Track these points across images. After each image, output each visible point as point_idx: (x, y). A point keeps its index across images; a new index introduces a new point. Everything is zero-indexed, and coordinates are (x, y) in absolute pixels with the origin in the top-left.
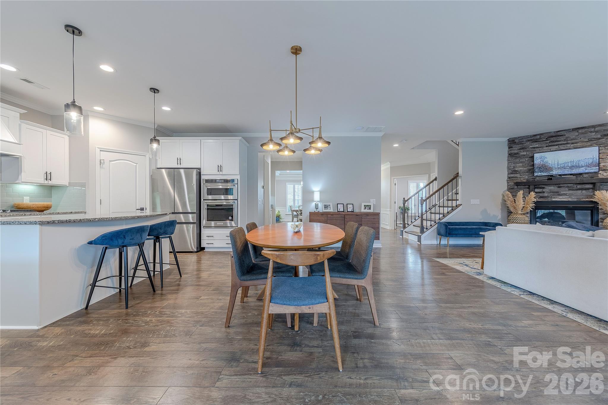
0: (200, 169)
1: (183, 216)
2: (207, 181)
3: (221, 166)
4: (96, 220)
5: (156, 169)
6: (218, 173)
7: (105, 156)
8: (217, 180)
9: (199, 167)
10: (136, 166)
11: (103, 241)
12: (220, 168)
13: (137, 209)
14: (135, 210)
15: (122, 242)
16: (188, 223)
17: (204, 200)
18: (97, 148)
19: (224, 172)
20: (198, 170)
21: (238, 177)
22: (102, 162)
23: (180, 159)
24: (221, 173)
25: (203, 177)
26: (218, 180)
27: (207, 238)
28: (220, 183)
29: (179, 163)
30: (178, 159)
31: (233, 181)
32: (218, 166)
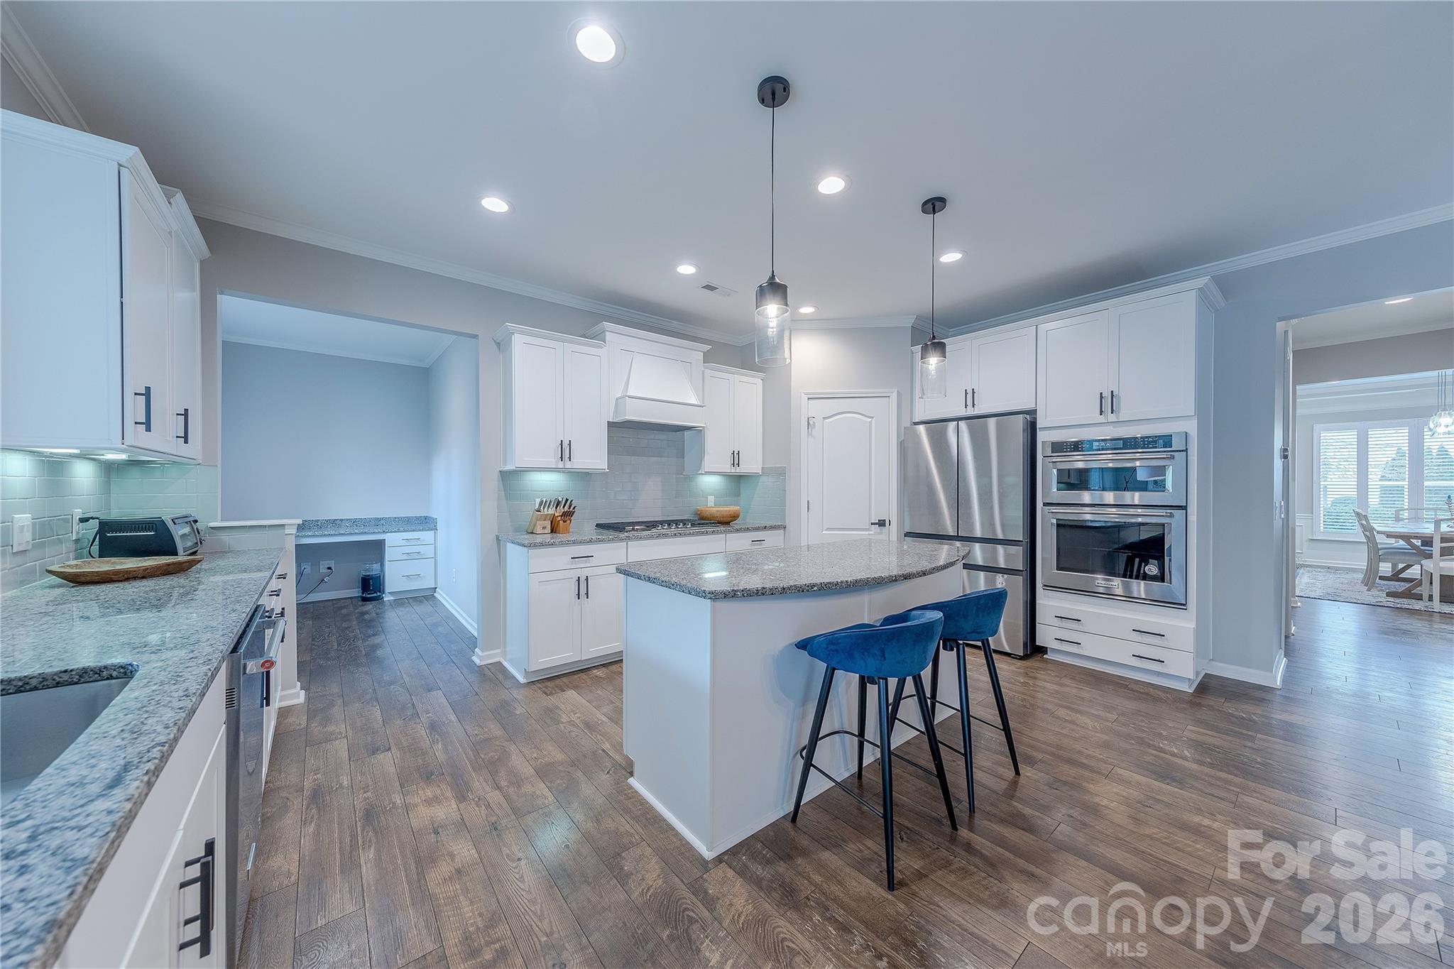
0: (1033, 412)
1: (981, 547)
2: (1058, 447)
3: (1112, 396)
4: (815, 588)
5: (911, 425)
6: (1102, 419)
7: (817, 409)
8: (1096, 441)
9: (1030, 406)
10: (870, 422)
11: (829, 654)
12: (1109, 403)
13: (872, 524)
14: (867, 525)
15: (876, 668)
16: (994, 570)
17: (1045, 504)
18: (803, 394)
19: (1125, 413)
20: (1028, 417)
21: (1191, 427)
22: (811, 422)
23: (973, 392)
24: (1112, 418)
25: (1042, 437)
26: (1099, 441)
27: (1057, 622)
28: (1107, 449)
29: (970, 402)
30: (966, 393)
31: (1167, 440)
32: (1101, 397)
